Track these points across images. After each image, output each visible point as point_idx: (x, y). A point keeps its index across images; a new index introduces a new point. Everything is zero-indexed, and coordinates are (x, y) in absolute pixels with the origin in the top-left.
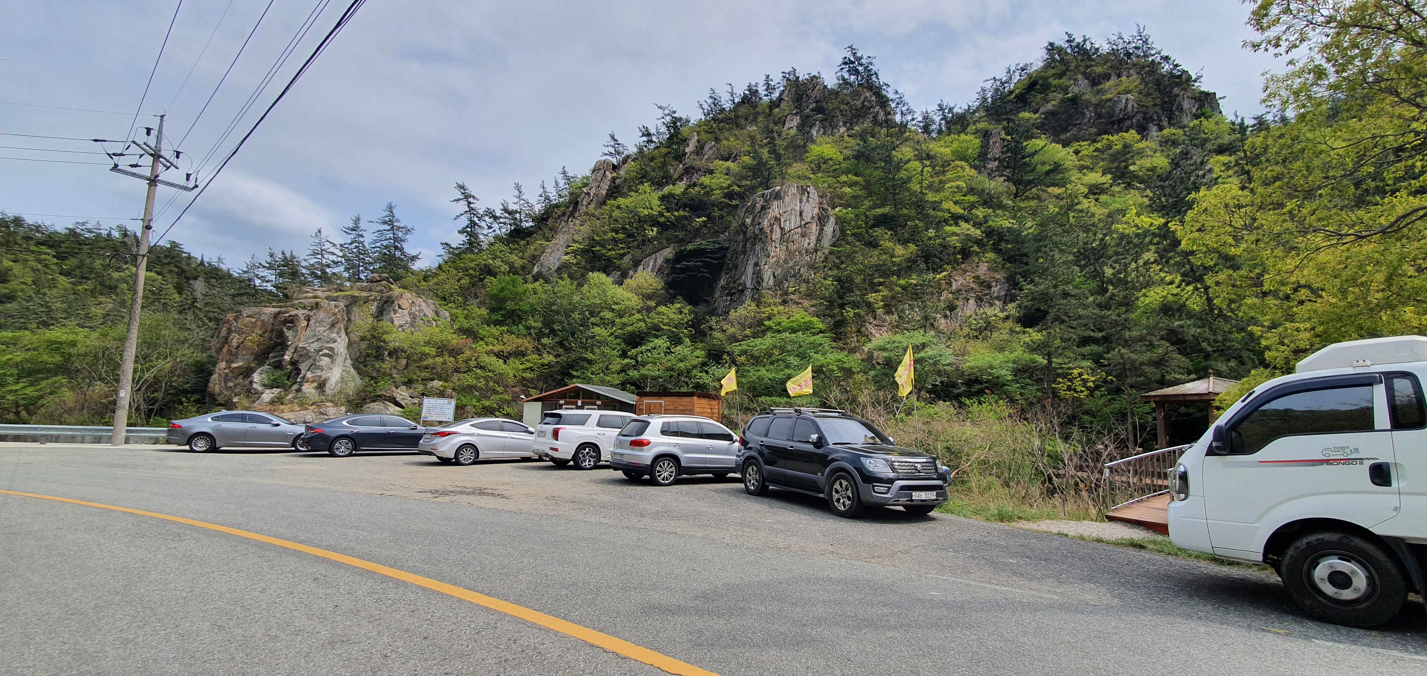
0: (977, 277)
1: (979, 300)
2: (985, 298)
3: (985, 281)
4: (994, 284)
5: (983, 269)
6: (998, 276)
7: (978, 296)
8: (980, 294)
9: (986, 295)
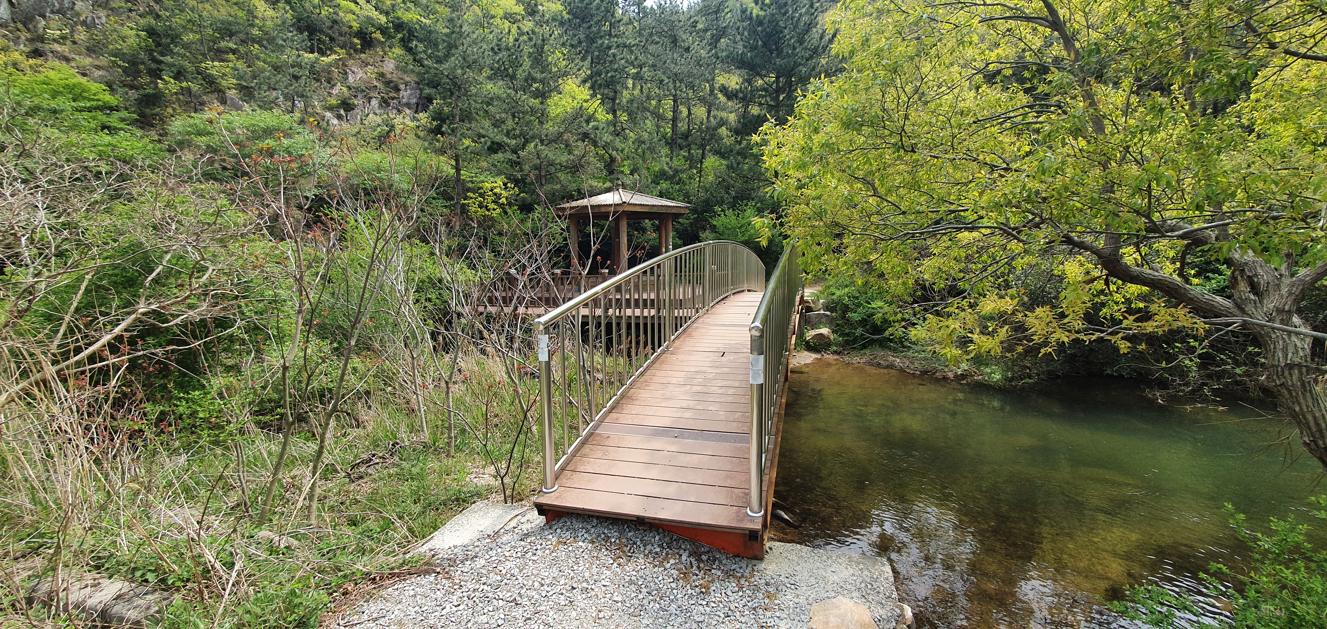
0: (382, 75)
1: (385, 103)
2: (392, 102)
3: (392, 82)
4: (402, 87)
5: (389, 66)
6: (408, 79)
7: (382, 98)
8: (386, 96)
9: (393, 99)
